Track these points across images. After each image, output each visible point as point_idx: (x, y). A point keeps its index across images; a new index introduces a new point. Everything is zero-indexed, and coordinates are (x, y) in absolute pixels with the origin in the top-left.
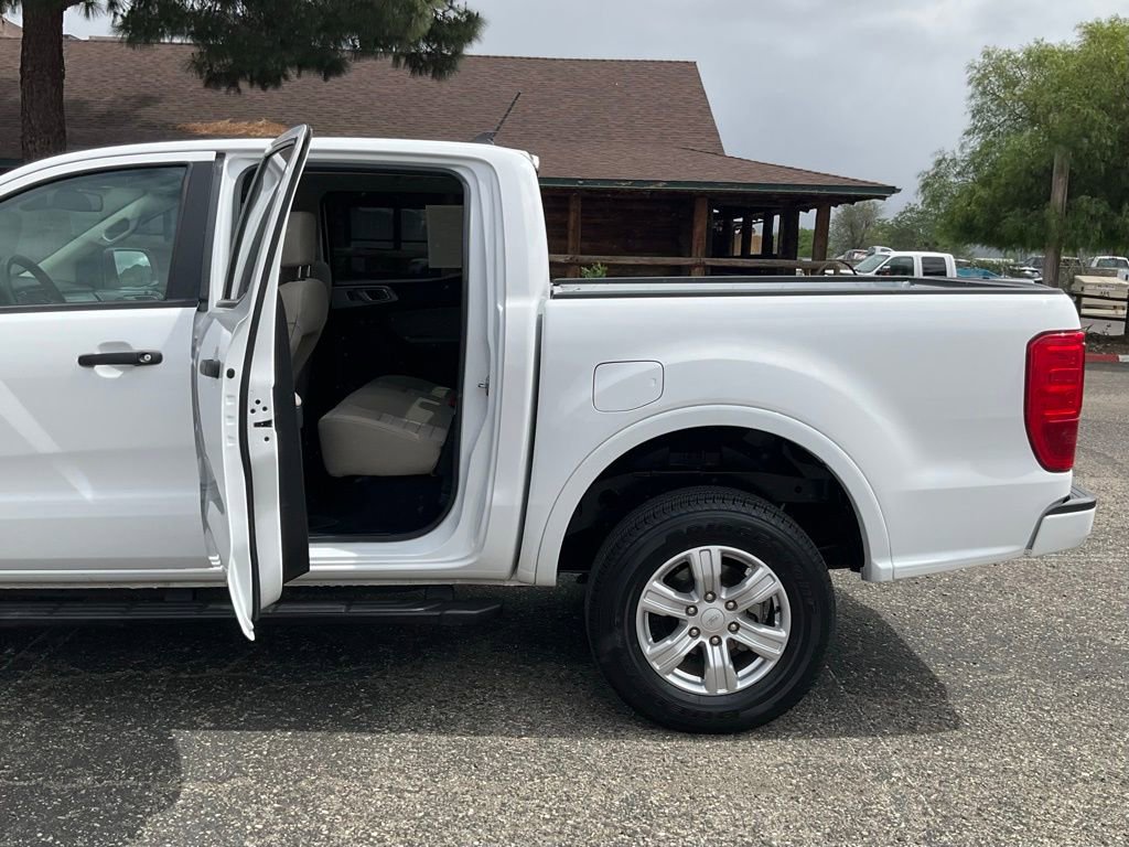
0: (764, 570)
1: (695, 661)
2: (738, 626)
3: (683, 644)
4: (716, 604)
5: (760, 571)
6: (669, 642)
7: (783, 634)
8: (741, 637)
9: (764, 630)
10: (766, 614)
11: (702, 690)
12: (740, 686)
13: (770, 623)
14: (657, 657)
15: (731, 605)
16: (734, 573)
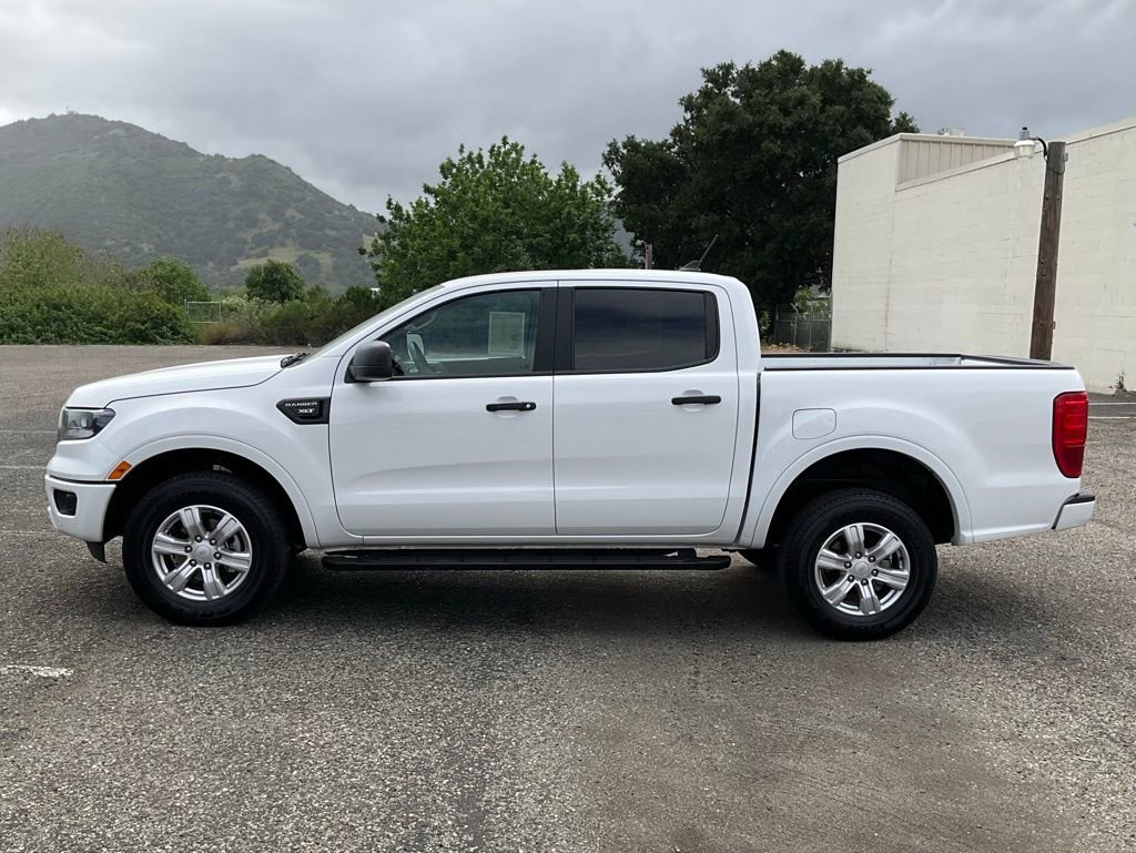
0: (890, 535)
1: (854, 597)
2: (878, 571)
3: (845, 586)
4: (863, 559)
5: (888, 535)
6: (836, 586)
7: (906, 573)
8: (881, 578)
9: (894, 572)
10: (894, 561)
11: (860, 613)
12: (883, 608)
13: (895, 566)
14: (829, 596)
15: (872, 559)
16: (872, 538)
